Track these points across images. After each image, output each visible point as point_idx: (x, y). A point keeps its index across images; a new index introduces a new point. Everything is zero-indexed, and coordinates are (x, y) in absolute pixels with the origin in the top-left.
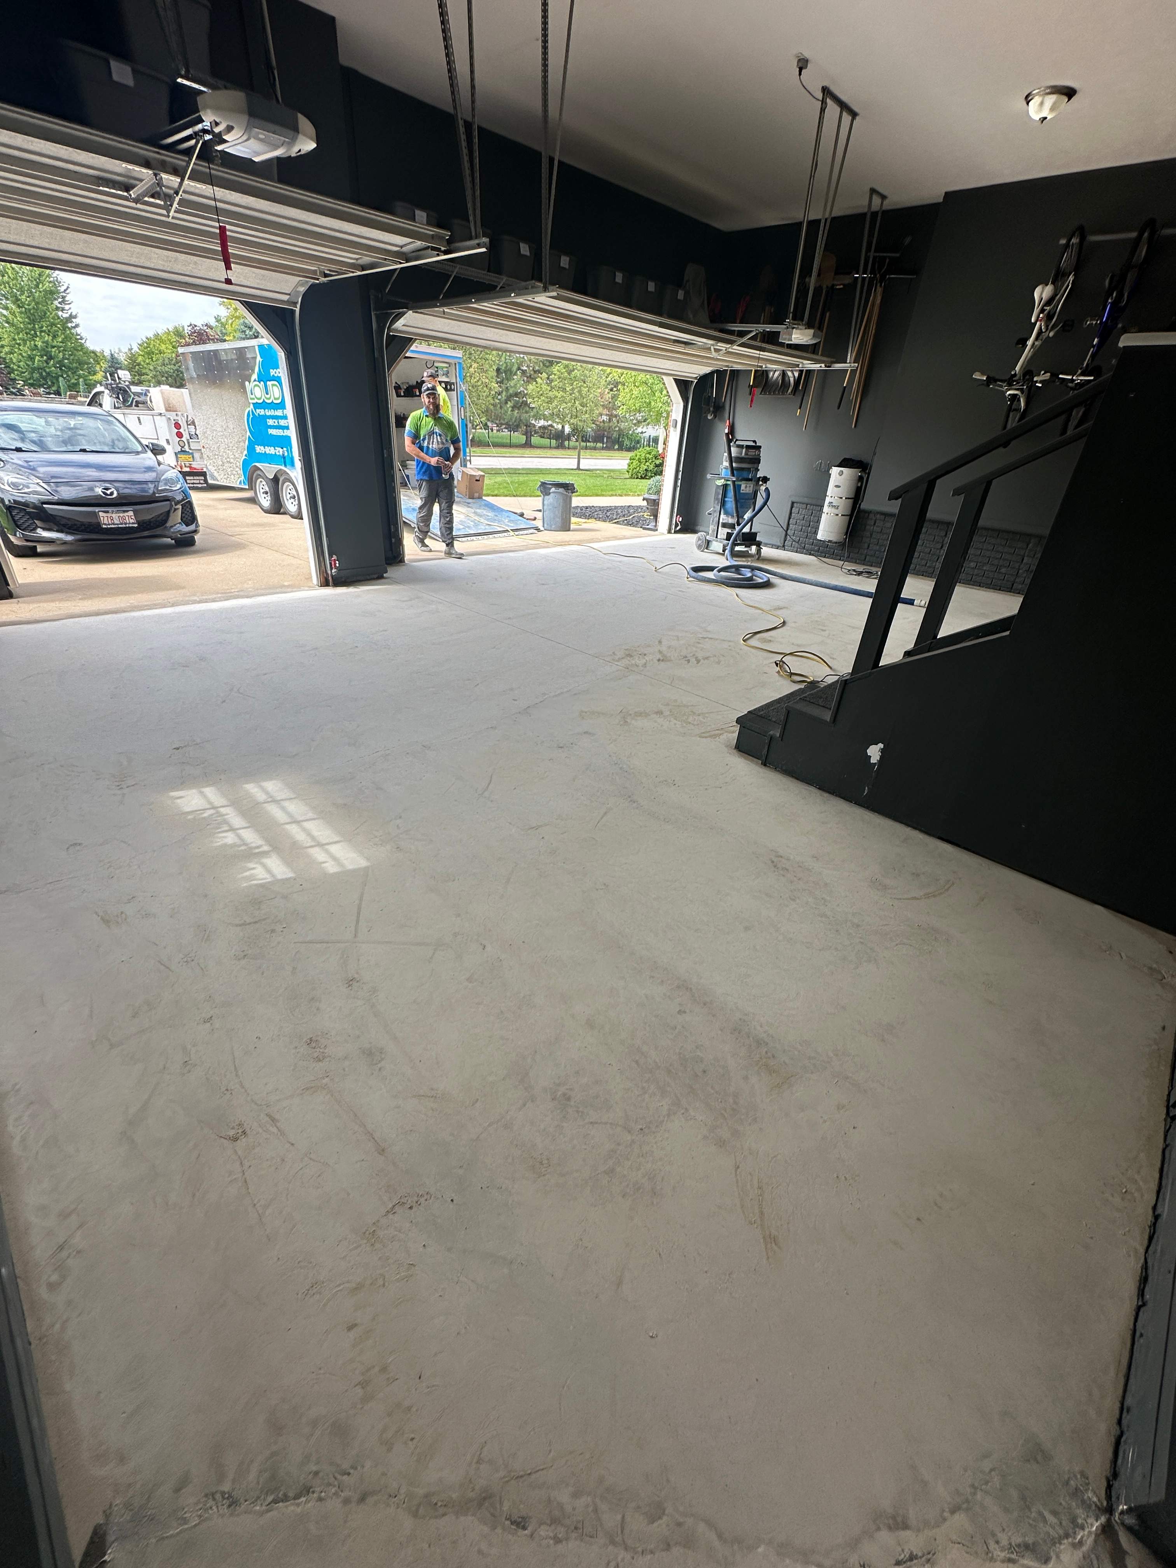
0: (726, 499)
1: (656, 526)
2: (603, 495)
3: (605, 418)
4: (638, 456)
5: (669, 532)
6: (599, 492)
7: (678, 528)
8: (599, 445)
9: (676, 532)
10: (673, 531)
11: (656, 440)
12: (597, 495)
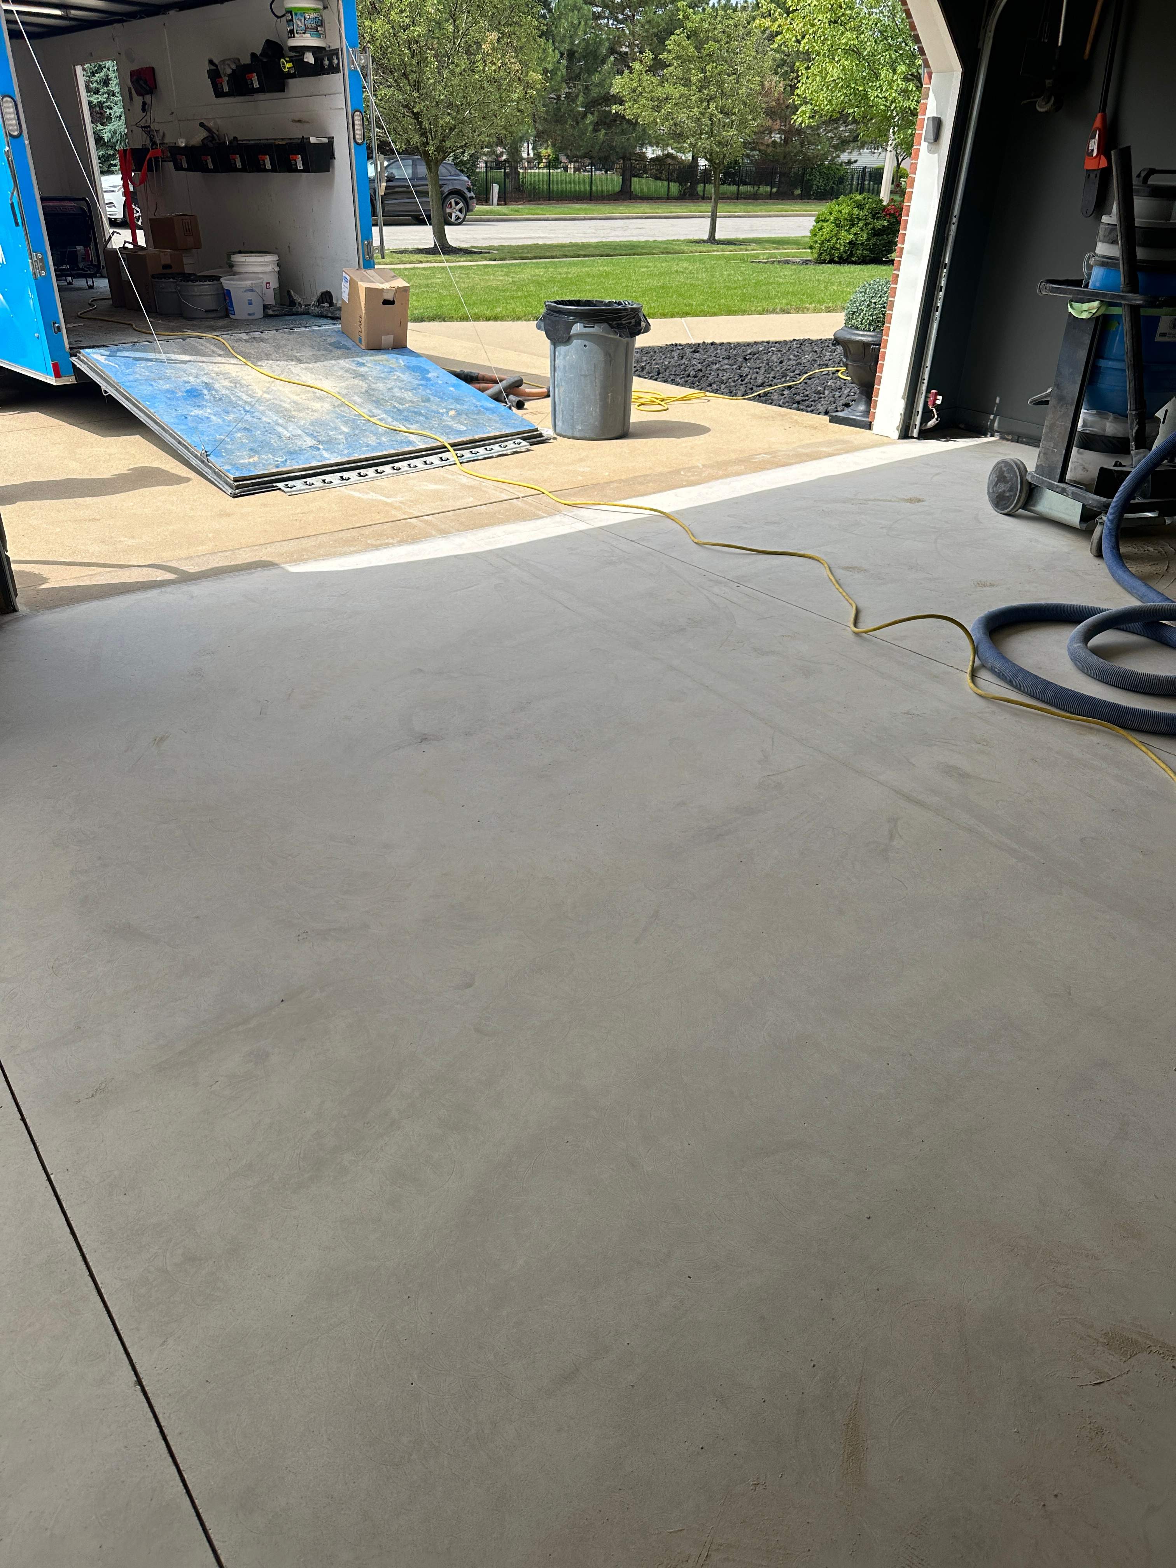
0: (1103, 363)
1: (867, 413)
2: (743, 312)
3: (777, 137)
4: (834, 215)
5: (905, 434)
6: (736, 304)
7: (932, 423)
8: (765, 189)
9: (924, 435)
10: (915, 433)
11: (877, 175)
12: (730, 312)
